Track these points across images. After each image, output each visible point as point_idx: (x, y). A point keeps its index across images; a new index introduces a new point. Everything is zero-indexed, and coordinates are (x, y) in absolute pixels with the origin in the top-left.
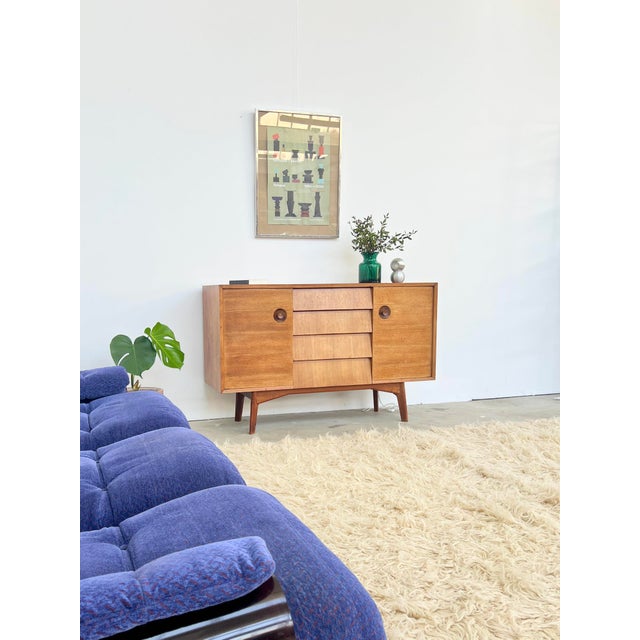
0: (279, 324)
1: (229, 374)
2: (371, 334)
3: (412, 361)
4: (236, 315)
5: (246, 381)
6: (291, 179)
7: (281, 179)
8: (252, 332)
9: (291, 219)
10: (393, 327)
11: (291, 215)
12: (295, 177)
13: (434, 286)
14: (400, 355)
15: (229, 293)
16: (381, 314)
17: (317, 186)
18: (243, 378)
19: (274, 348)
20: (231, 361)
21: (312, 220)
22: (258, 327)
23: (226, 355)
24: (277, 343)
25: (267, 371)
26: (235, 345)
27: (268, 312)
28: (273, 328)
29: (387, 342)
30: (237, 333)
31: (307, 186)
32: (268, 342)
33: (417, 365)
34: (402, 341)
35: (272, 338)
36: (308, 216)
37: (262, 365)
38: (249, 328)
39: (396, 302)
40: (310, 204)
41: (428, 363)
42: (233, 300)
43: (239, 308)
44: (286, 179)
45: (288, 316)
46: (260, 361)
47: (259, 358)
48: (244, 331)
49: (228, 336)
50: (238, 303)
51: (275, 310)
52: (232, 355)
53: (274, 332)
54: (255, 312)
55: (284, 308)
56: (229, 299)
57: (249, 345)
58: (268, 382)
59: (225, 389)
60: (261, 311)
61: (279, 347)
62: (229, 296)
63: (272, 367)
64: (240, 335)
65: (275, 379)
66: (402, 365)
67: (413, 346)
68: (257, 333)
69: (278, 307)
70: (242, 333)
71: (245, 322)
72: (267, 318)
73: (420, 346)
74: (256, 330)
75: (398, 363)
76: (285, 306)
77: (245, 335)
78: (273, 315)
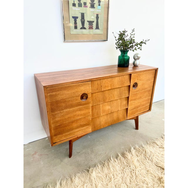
0: (83, 102)
1: (55, 135)
2: (128, 97)
3: (143, 105)
4: (57, 102)
5: (65, 136)
6: (83, 5)
7: (77, 5)
8: (68, 110)
9: (83, 30)
10: (138, 92)
11: (83, 28)
12: (85, 4)
13: (156, 70)
14: (139, 104)
17: (98, 11)
18: (64, 134)
19: (81, 115)
20: (56, 128)
21: (94, 31)
22: (72, 106)
23: (53, 126)
24: (82, 112)
25: (78, 127)
26: (57, 119)
27: (77, 96)
28: (80, 105)
29: (135, 100)
30: (59, 112)
31: (92, 10)
32: (79, 113)
33: (145, 106)
34: (141, 97)
35: (80, 110)
36: (92, 29)
37: (75, 125)
38: (66, 107)
39: (140, 80)
40: (93, 22)
41: (149, 104)
42: (54, 93)
43: (59, 98)
44: (80, 5)
45: (89, 96)
46: (74, 123)
47: (73, 122)
48: (63, 110)
49: (53, 115)
50: (58, 95)
51: (81, 95)
52: (56, 125)
53: (81, 107)
54: (69, 98)
55: (86, 93)
56: (51, 94)
57: (66, 117)
58: (78, 132)
59: (54, 143)
60: (73, 97)
61: (84, 114)
62: (51, 91)
63: (80, 124)
64: (61, 113)
65: (82, 130)
66: (139, 108)
67: (144, 99)
68: (71, 109)
69: (83, 92)
70: (62, 111)
71: (63, 105)
72: (77, 100)
73: (146, 98)
74: (70, 108)
75: (138, 108)
76: (87, 91)
77: (64, 112)
78: (80, 98)
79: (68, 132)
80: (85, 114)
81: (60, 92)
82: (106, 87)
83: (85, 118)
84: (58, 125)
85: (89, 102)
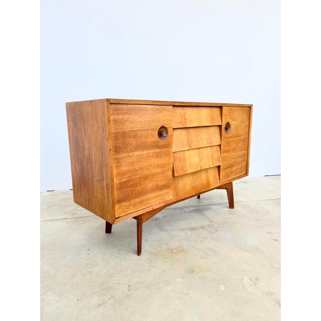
0: (162, 142)
1: (119, 201)
2: (220, 145)
3: (238, 164)
4: (124, 135)
5: (134, 205)
8: (140, 153)
10: (231, 140)
13: (250, 107)
14: (233, 160)
15: (116, 109)
16: (226, 129)
18: (133, 202)
19: (158, 166)
20: (121, 187)
22: (145, 147)
23: (116, 181)
24: (161, 161)
25: (153, 190)
26: (124, 168)
27: (153, 130)
28: (158, 147)
29: (228, 151)
30: (126, 154)
32: (155, 161)
33: (240, 166)
34: (234, 150)
35: (157, 156)
37: (150, 185)
38: (137, 148)
39: (234, 119)
41: (245, 164)
42: (121, 117)
43: (127, 127)
45: (169, 133)
46: (148, 181)
47: (146, 178)
48: (133, 151)
49: (116, 159)
50: (126, 121)
51: (159, 127)
52: (122, 179)
53: (158, 150)
54: (142, 130)
55: (166, 126)
56: (116, 117)
57: (137, 167)
58: (154, 201)
59: (116, 218)
60: (148, 130)
61: (162, 164)
62: (116, 112)
63: (157, 185)
64: (129, 156)
65: (160, 196)
66: (234, 168)
67: (239, 152)
68: (145, 152)
69: (161, 124)
70: (131, 154)
71: (133, 142)
72: (153, 136)
73: (242, 152)
74: (143, 150)
75: (232, 167)
76: (167, 123)
77: (134, 155)
78: (157, 133)
79: (138, 197)
80: (163, 166)
81: (129, 116)
82: (191, 121)
83: (163, 172)
84: (125, 180)
85: (170, 143)
